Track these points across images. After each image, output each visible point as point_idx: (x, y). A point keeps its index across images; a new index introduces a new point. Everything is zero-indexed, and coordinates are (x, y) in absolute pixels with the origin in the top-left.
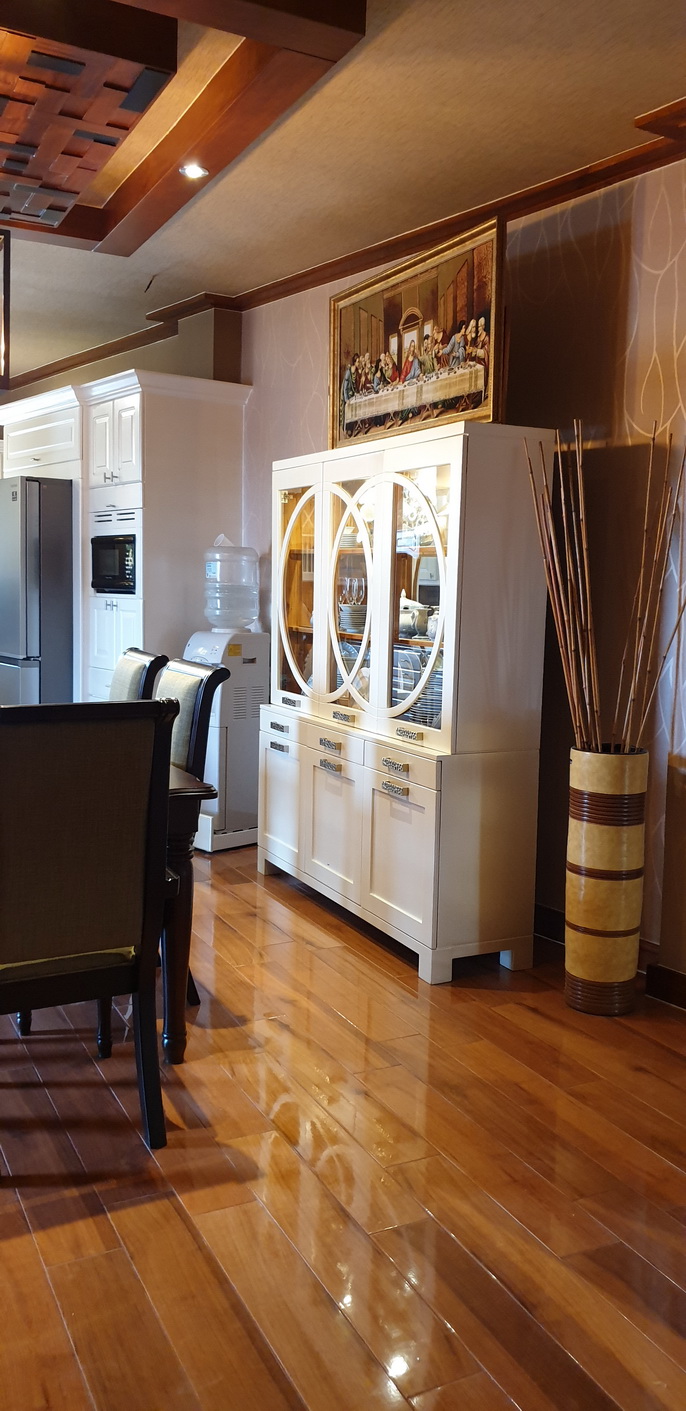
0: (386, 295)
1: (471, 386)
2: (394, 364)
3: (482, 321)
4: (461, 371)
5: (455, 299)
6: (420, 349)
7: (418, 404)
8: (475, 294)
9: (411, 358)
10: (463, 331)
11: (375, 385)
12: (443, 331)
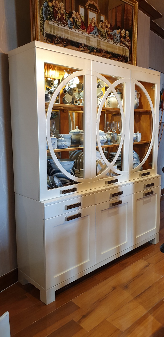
1: (123, 53)
2: (82, 21)
3: (127, 32)
4: (119, 45)
6: (98, 23)
8: (125, 20)
9: (93, 25)
10: (120, 30)
11: (69, 24)
12: (110, 24)
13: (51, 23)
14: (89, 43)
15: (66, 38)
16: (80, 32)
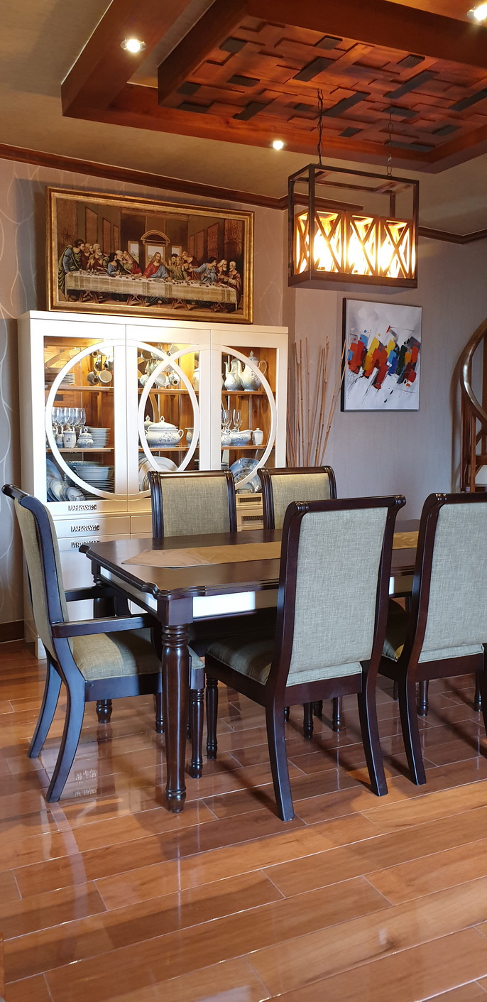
0: (124, 211)
1: (223, 298)
2: (134, 262)
3: (233, 264)
4: (213, 287)
5: (206, 242)
6: (167, 260)
7: (168, 296)
8: (226, 246)
9: (156, 264)
10: (214, 263)
11: (109, 270)
12: (193, 257)
13: (77, 274)
14: (148, 292)
15: (103, 290)
16: (130, 279)
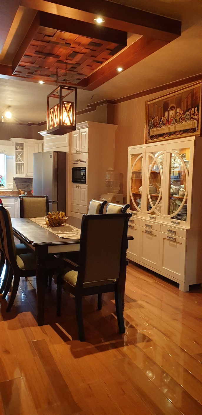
0: (164, 101)
2: (166, 120)
3: (196, 108)
5: (187, 102)
6: (175, 116)
7: (175, 131)
8: (194, 101)
9: (172, 118)
10: (190, 111)
12: (183, 111)
16: (165, 127)
